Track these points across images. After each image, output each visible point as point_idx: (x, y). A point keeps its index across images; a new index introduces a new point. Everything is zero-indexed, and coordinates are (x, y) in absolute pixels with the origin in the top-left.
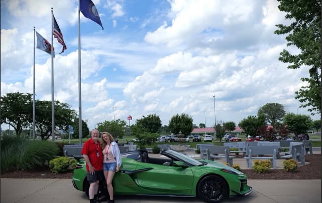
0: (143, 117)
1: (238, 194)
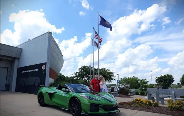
0: (161, 75)
1: (87, 113)
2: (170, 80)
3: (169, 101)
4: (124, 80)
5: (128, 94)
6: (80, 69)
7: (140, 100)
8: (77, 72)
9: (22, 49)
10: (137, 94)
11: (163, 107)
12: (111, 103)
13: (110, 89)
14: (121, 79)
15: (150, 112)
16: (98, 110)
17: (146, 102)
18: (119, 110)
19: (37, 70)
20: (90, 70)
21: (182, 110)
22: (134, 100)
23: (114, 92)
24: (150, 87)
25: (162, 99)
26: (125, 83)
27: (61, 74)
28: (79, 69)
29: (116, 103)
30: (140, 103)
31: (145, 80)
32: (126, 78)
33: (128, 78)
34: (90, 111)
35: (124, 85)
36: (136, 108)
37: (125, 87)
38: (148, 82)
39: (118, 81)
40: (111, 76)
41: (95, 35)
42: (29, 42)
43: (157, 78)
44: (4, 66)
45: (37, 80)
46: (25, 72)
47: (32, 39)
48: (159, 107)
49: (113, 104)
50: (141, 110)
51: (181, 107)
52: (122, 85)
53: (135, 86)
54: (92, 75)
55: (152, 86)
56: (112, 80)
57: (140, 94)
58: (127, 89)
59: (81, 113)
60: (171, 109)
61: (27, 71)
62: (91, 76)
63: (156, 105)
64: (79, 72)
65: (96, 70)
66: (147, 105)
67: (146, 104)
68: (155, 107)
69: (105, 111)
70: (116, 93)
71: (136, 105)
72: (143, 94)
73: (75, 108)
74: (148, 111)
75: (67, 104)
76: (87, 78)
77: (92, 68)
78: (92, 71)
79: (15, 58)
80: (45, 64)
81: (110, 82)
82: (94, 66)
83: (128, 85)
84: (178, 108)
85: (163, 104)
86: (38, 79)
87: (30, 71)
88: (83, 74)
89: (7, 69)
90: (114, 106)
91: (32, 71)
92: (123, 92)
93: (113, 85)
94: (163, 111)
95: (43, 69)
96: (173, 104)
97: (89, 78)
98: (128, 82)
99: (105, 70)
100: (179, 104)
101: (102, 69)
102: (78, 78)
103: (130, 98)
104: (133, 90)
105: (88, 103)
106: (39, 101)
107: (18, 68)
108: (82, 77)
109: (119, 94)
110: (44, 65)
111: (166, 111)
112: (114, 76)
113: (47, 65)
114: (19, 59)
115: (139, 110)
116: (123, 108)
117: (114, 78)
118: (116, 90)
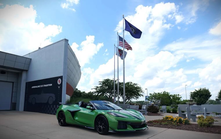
1: (114, 130)
2: (206, 95)
3: (199, 118)
4: (153, 96)
5: (158, 112)
6: (102, 83)
7: (170, 118)
8: (97, 87)
9: (31, 59)
10: (168, 112)
11: (193, 124)
12: (139, 120)
13: (137, 107)
14: (151, 94)
15: (180, 129)
16: (126, 128)
17: (176, 120)
18: (147, 127)
19: (51, 85)
20: (113, 84)
21: (212, 127)
22: (164, 118)
23: (142, 110)
24: (183, 104)
25: (194, 116)
26: (154, 99)
27: (77, 89)
28: (100, 83)
29: (145, 121)
30: (170, 120)
31: (178, 96)
32: (156, 94)
33: (159, 93)
34: (118, 129)
35: (153, 102)
36: (166, 126)
37: (155, 104)
38: (181, 97)
39: (146, 97)
40: (138, 91)
41: (120, 42)
42: (39, 51)
43: (192, 93)
44: (8, 81)
45: (52, 97)
46: (36, 87)
47: (44, 48)
48: (190, 124)
49: (142, 122)
50: (171, 128)
51: (211, 123)
52: (152, 102)
53: (167, 103)
54: (116, 91)
55: (184, 102)
56: (139, 96)
57: (171, 112)
58: (157, 106)
59: (108, 131)
60: (201, 126)
61: (39, 86)
62: (114, 92)
63: (187, 123)
64: (100, 87)
65: (120, 84)
66: (178, 122)
67: (176, 121)
68: (185, 124)
69: (133, 128)
70: (144, 110)
71: (166, 123)
72: (175, 112)
73: (101, 127)
74: (177, 129)
75: (92, 123)
76: (109, 93)
77: (116, 81)
78: (115, 85)
79: (22, 71)
80: (61, 77)
81: (137, 98)
82: (118, 80)
83: (158, 101)
84: (208, 125)
85: (195, 121)
86: (53, 95)
87: (41, 86)
88: (105, 89)
89: (12, 83)
90: (142, 124)
91: (45, 86)
92: (152, 110)
93: (140, 102)
94: (192, 128)
95: (59, 83)
96: (203, 120)
97: (113, 93)
98: (159, 99)
99: (132, 84)
100: (209, 121)
101: (128, 83)
102: (98, 94)
103: (160, 116)
104: (164, 107)
105: (116, 121)
106: (59, 121)
107: (26, 83)
108: (104, 93)
109: (147, 112)
110: (60, 79)
111: (195, 128)
112: (142, 92)
113: (63, 79)
114: (27, 71)
115: (169, 128)
116: (152, 126)
117: (142, 94)
118: (145, 108)
